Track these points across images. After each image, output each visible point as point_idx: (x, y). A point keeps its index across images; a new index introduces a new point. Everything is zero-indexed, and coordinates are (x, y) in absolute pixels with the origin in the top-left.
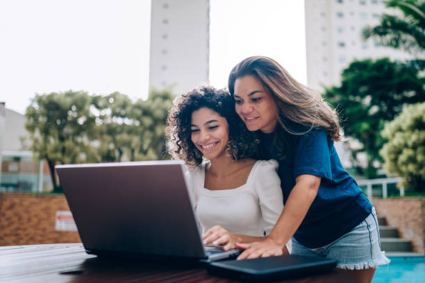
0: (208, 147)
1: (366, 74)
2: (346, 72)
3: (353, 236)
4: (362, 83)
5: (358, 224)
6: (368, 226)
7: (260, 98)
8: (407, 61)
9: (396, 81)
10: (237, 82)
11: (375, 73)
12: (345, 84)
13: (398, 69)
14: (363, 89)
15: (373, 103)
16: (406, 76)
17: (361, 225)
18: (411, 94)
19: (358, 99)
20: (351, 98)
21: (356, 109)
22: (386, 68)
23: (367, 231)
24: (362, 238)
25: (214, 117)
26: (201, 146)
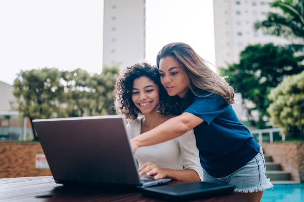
0: (145, 104)
1: (257, 55)
2: (243, 53)
3: (246, 169)
4: (255, 61)
5: (250, 160)
6: (257, 162)
7: (177, 73)
8: (286, 45)
9: (278, 59)
10: (161, 61)
11: (263, 54)
12: (242, 62)
13: (279, 51)
14: (255, 65)
15: (262, 75)
16: (285, 56)
17: (252, 161)
18: (289, 68)
19: (251, 72)
20: (247, 72)
21: (250, 79)
22: (271, 50)
23: (257, 165)
24: (253, 170)
25: (151, 83)
26: (139, 104)
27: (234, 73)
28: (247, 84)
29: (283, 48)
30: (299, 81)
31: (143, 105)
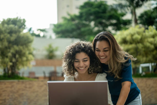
0: (82, 69)
1: (93, 10)
2: (82, 7)
3: (135, 102)
4: (91, 14)
5: (136, 97)
6: (139, 98)
8: (114, 4)
9: (108, 14)
11: (97, 9)
12: (81, 14)
13: (109, 9)
14: (92, 17)
15: (96, 25)
16: (113, 12)
17: (137, 97)
19: (87, 23)
20: (84, 22)
21: (87, 28)
22: (103, 7)
23: (139, 100)
24: (138, 102)
25: (87, 56)
26: (78, 68)
27: (74, 23)
28: (84, 32)
29: (112, 6)
30: (127, 35)
31: (81, 69)
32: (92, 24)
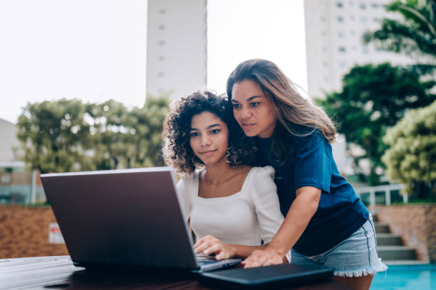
1: (367, 80)
2: (347, 77)
3: (351, 243)
4: (364, 88)
6: (366, 233)
7: (259, 103)
8: (409, 66)
9: (397, 86)
10: (235, 86)
11: (376, 78)
12: (346, 90)
13: (399, 74)
14: (364, 94)
15: (375, 109)
16: (407, 81)
17: (358, 232)
18: (413, 99)
19: (359, 105)
20: (353, 104)
21: (357, 115)
22: (387, 73)
23: (364, 237)
24: (359, 245)
25: (217, 121)
27: (334, 106)
28: (353, 121)
29: (404, 69)
30: (427, 117)
32: (369, 106)
